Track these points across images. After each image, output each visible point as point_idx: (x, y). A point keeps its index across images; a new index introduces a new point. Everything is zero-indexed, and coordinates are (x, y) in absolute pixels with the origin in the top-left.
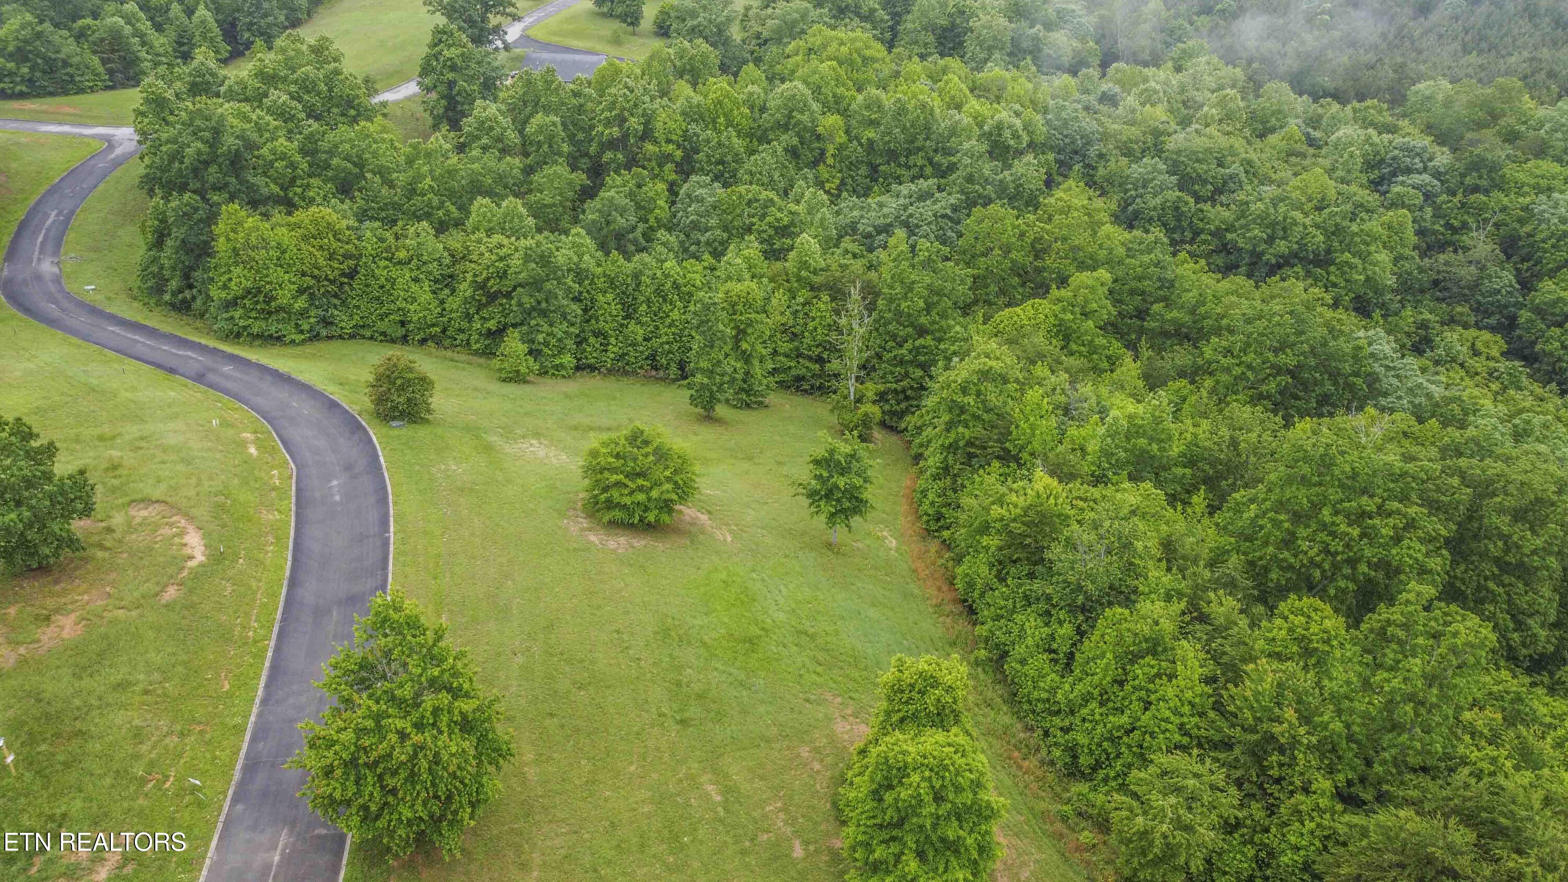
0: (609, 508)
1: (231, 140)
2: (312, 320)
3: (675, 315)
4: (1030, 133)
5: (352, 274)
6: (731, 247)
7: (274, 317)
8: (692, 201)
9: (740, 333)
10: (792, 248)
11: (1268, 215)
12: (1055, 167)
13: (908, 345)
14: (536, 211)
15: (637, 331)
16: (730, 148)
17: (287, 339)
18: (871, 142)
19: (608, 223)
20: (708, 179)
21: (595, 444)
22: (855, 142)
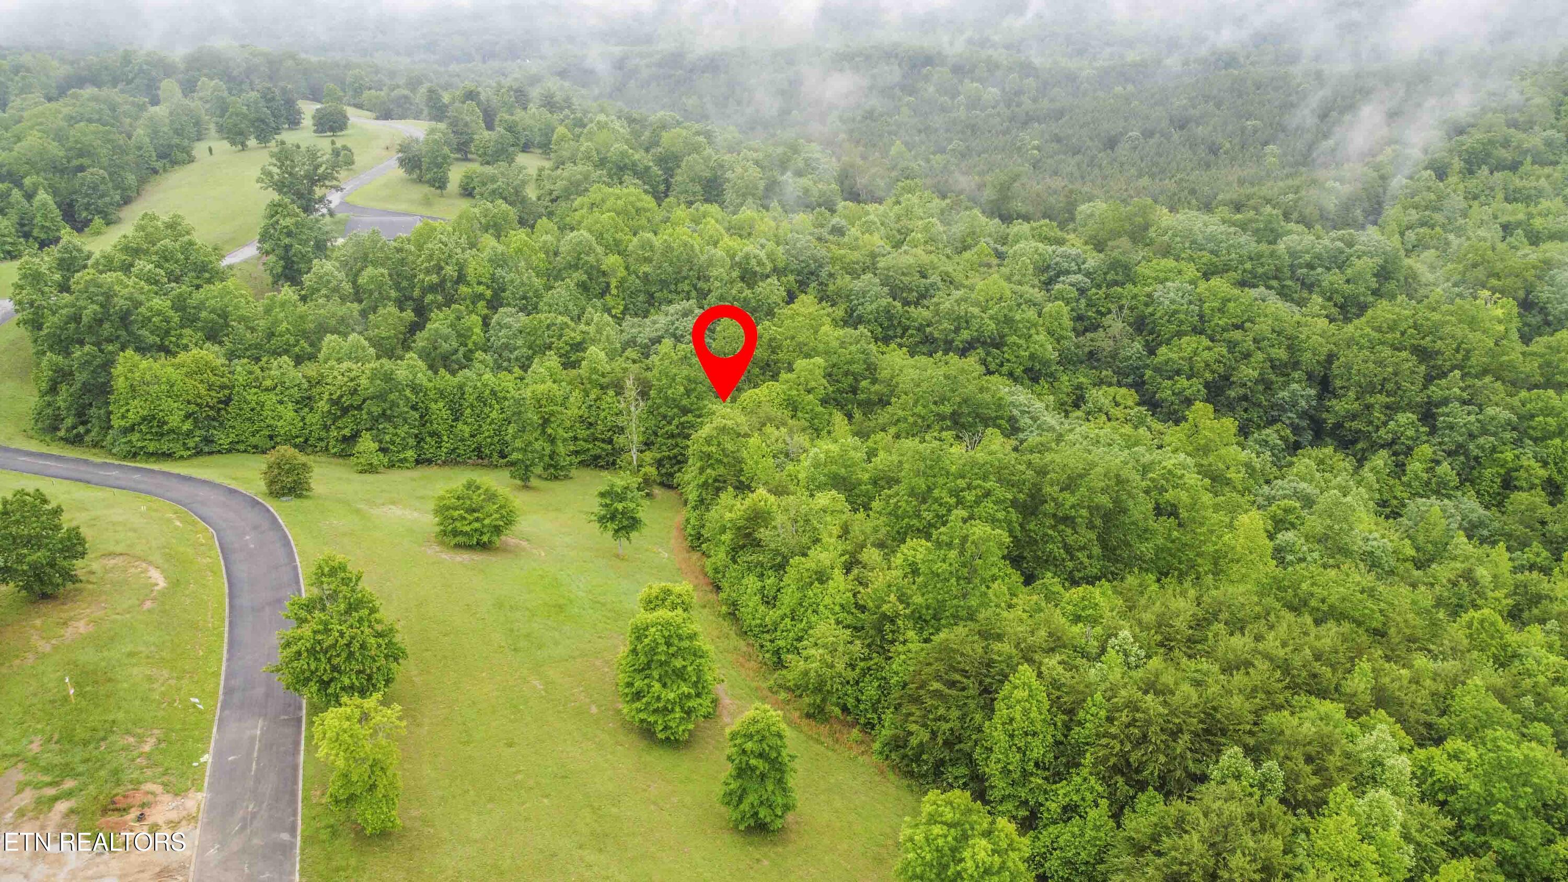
0: (455, 536)
1: (122, 302)
2: (197, 439)
3: (494, 415)
4: (773, 261)
5: (227, 401)
6: (536, 360)
7: (166, 438)
8: (502, 327)
9: (546, 422)
10: (583, 359)
11: (954, 311)
12: (796, 286)
13: (675, 422)
14: (376, 343)
15: (464, 429)
16: (531, 286)
17: (177, 455)
18: (646, 275)
19: (435, 348)
20: (514, 310)
21: (442, 493)
22: (634, 276)
